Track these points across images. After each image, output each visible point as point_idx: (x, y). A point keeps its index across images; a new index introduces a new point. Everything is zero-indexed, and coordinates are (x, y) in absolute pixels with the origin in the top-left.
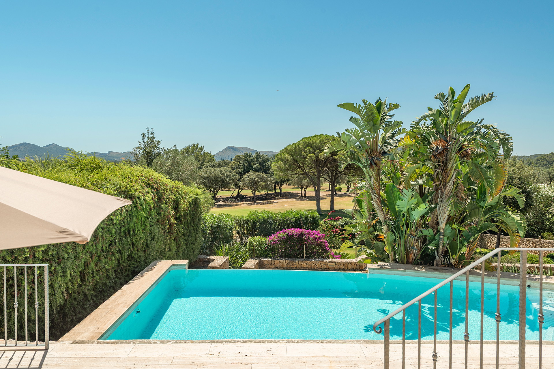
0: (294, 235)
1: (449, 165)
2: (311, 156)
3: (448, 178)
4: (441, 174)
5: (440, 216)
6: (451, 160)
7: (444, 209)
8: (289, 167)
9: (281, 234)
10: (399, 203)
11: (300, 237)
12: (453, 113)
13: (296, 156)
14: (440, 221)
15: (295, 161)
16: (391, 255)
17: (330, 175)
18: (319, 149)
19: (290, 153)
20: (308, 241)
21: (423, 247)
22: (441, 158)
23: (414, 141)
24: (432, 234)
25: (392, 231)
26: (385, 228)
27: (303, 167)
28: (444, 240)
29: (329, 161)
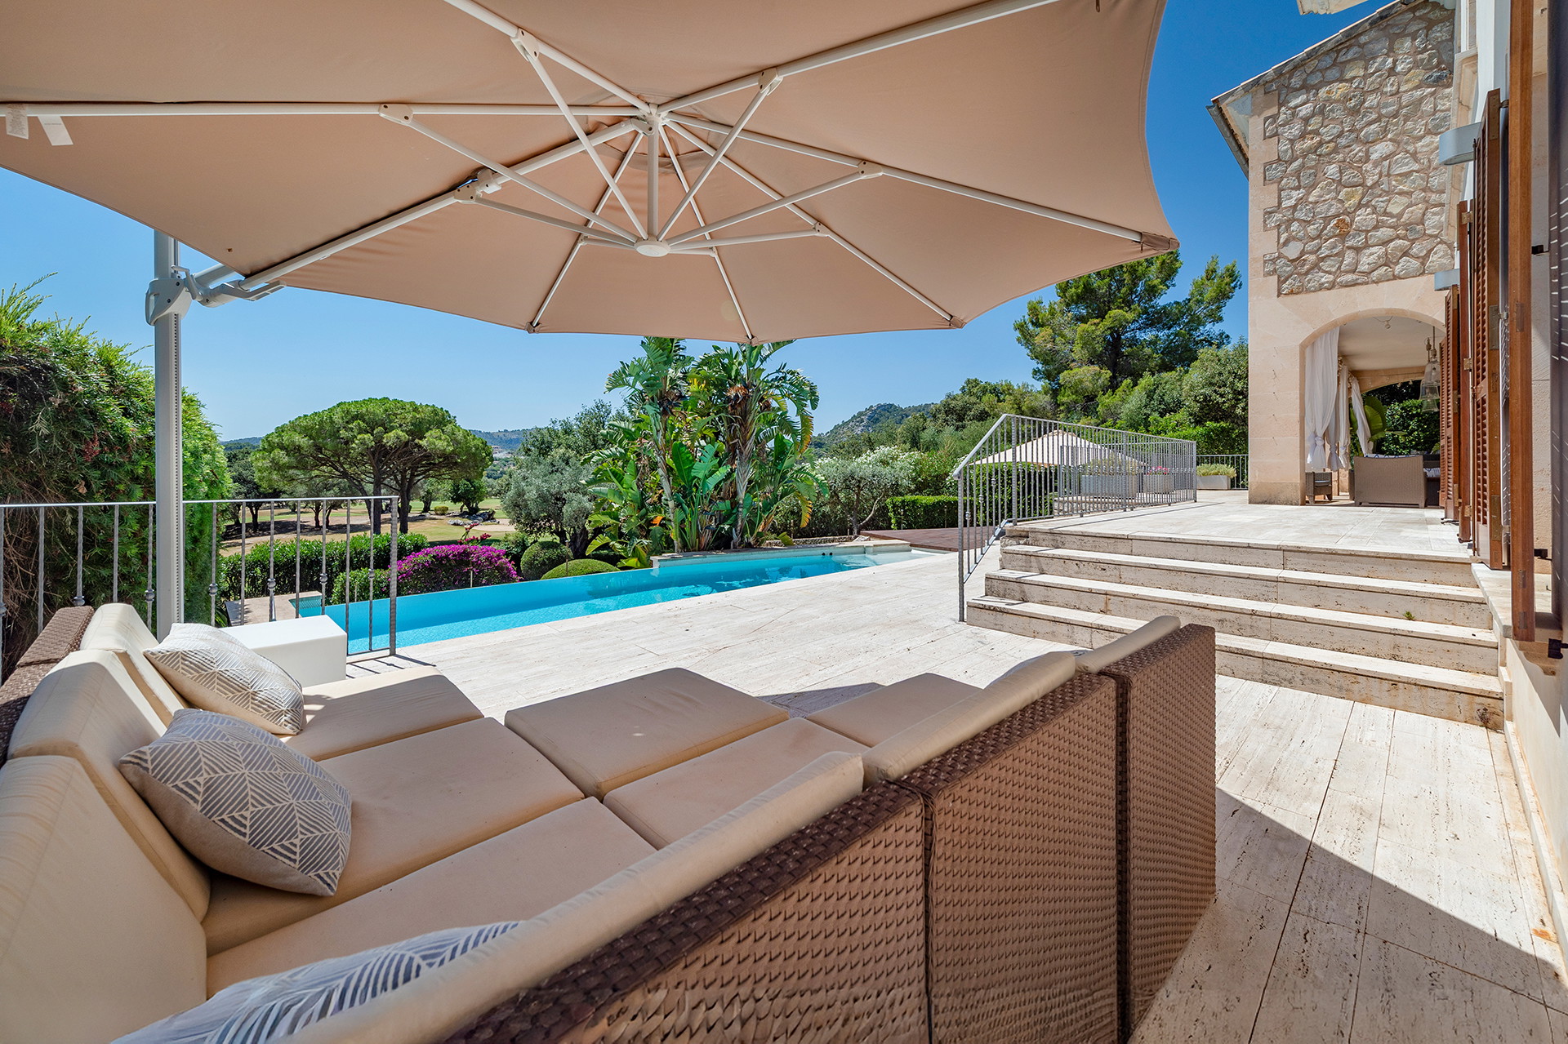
0: (450, 556)
1: (749, 418)
2: (364, 439)
3: (749, 435)
4: (739, 429)
5: (738, 482)
6: (751, 411)
7: (743, 473)
8: (299, 462)
9: (421, 558)
10: (697, 465)
11: (463, 558)
12: (755, 353)
13: (324, 439)
14: (738, 489)
15: (319, 449)
16: (677, 543)
17: (399, 477)
18: (383, 425)
19: (306, 431)
20: (477, 564)
21: (717, 526)
22: (739, 409)
23: (703, 385)
24: (729, 507)
25: (682, 508)
26: (671, 504)
27: (339, 461)
28: (743, 513)
29: (405, 449)
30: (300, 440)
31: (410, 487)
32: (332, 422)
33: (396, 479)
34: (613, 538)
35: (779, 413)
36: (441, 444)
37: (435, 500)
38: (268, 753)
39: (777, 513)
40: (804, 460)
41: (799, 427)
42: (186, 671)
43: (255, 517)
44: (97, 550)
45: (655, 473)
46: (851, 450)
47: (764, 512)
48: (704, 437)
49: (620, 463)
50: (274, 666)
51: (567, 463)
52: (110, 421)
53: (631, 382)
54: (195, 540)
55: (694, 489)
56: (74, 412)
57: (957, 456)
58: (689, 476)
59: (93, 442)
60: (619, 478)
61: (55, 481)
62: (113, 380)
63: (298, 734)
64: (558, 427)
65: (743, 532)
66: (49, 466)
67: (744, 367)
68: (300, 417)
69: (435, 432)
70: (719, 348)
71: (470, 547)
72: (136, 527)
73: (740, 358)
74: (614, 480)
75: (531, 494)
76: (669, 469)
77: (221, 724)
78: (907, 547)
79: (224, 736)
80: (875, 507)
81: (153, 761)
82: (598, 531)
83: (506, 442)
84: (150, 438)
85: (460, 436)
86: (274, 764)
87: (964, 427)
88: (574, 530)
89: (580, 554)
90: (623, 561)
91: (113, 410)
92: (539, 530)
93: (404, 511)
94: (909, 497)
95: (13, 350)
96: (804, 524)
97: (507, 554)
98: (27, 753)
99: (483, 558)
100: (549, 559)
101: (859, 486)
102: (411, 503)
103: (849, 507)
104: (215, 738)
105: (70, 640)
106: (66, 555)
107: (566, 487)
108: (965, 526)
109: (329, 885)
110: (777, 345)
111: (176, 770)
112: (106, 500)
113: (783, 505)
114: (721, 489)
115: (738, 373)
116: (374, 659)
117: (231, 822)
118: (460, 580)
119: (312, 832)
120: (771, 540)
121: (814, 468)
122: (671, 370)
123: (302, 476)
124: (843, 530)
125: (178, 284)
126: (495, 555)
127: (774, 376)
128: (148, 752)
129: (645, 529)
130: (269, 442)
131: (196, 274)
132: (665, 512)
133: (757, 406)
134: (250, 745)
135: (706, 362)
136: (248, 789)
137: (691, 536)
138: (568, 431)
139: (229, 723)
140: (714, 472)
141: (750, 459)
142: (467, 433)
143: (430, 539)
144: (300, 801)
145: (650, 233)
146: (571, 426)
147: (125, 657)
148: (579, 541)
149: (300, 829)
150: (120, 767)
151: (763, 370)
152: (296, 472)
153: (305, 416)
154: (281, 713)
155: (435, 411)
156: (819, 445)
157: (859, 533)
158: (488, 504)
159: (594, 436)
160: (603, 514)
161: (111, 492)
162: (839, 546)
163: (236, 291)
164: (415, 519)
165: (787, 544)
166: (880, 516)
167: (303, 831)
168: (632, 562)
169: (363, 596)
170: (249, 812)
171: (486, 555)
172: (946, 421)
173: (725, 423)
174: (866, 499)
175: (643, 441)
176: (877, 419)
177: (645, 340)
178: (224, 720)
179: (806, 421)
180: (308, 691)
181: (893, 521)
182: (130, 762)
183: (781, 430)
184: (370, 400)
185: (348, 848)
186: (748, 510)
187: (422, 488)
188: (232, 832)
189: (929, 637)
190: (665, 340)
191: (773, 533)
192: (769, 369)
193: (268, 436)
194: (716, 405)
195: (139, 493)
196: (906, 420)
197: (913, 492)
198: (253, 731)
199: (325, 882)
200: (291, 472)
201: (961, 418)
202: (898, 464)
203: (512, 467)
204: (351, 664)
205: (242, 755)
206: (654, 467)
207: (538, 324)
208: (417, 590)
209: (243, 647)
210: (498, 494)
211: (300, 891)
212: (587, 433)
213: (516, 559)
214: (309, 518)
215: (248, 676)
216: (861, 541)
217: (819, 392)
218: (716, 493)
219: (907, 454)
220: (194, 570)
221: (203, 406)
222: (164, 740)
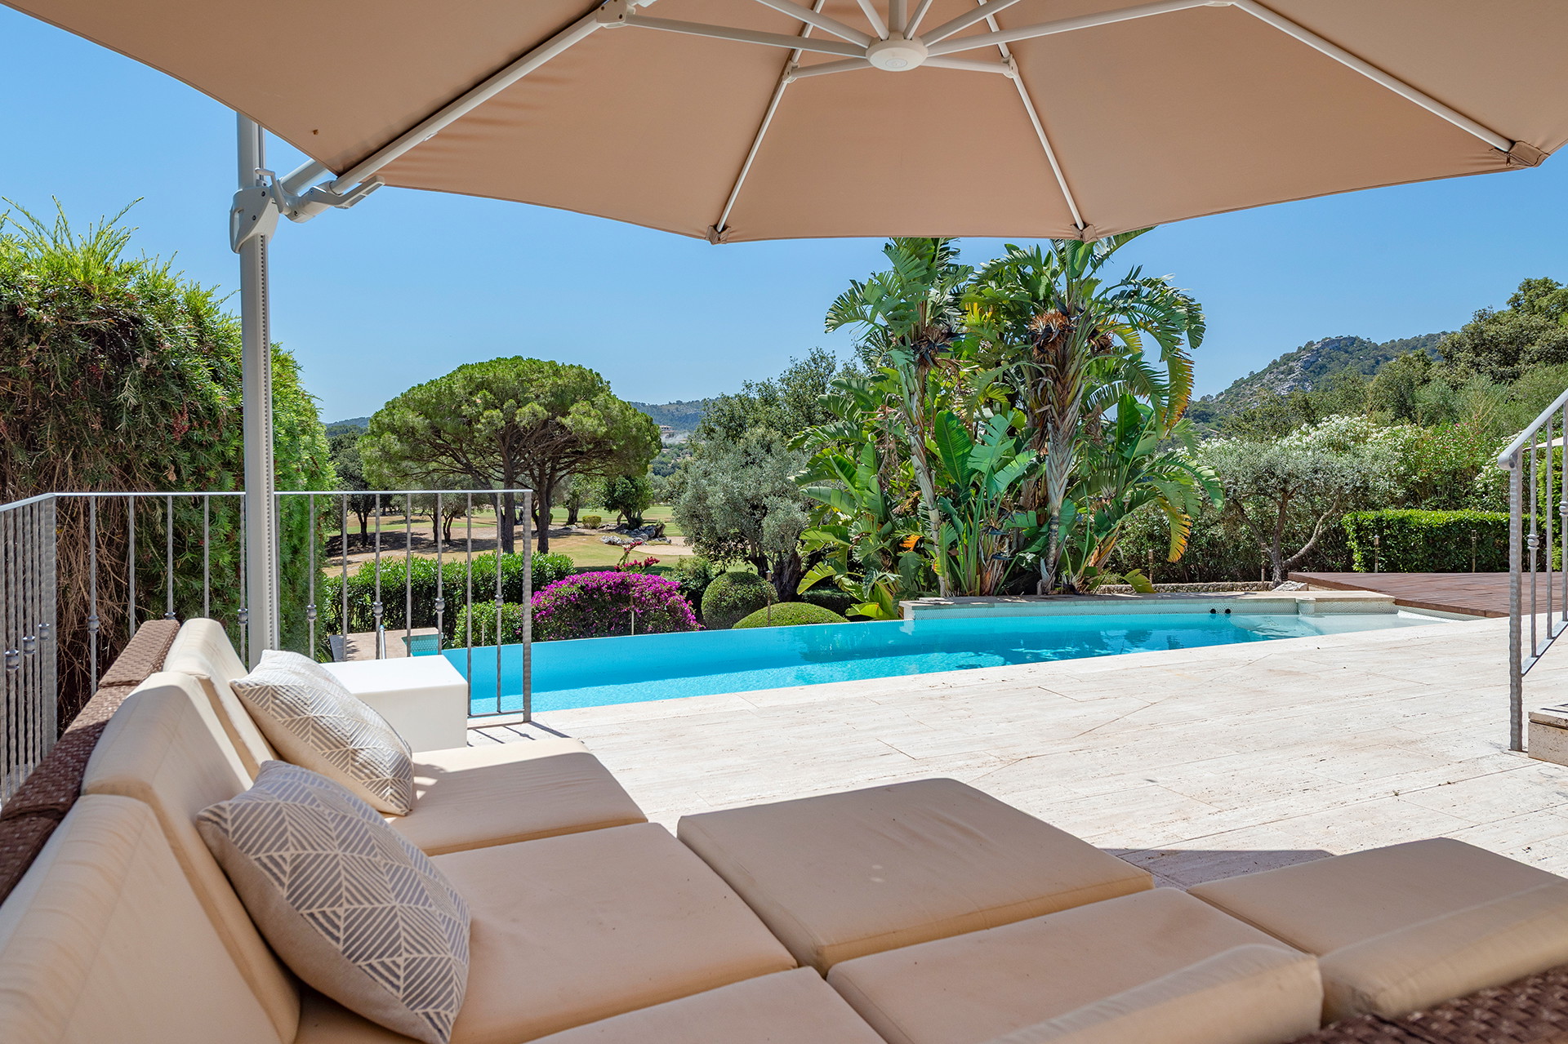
0: (604, 588)
1: (1070, 368)
2: (492, 416)
3: (1070, 397)
4: (1053, 387)
5: (1051, 480)
6: (1074, 356)
7: (1060, 465)
8: (413, 450)
9: (565, 589)
10: (977, 450)
11: (621, 591)
12: (1081, 252)
13: (442, 417)
14: (1051, 491)
15: (437, 432)
16: (944, 580)
17: (536, 473)
18: (515, 396)
19: (422, 408)
20: (639, 601)
21: (1013, 555)
22: (1052, 352)
23: (988, 315)
24: (1034, 522)
25: (951, 522)
26: (934, 515)
27: (461, 449)
28: (1060, 533)
29: (544, 428)
30: (415, 420)
31: (550, 487)
32: (452, 393)
33: (532, 474)
34: (838, 568)
35: (1127, 357)
36: (590, 423)
37: (584, 506)
38: (366, 832)
39: (1122, 536)
40: (1174, 443)
41: (1165, 380)
42: (277, 712)
43: (364, 525)
44: (188, 556)
45: (906, 463)
46: (1268, 424)
47: (1098, 532)
48: (990, 403)
49: (850, 450)
50: (378, 718)
51: (768, 451)
52: (198, 388)
53: (868, 313)
54: (295, 551)
55: (973, 491)
56: (162, 376)
57: (1500, 433)
58: (963, 470)
59: (182, 415)
60: (848, 470)
61: (145, 466)
62: (202, 334)
63: (406, 815)
64: (754, 395)
65: (1059, 567)
66: (137, 447)
67: (1062, 278)
68: (414, 388)
69: (581, 406)
70: (1016, 249)
71: (630, 576)
72: (229, 528)
73: (1055, 264)
74: (841, 474)
75: (717, 498)
76: (931, 458)
77: (312, 783)
78: (1389, 605)
79: (314, 800)
80: (1319, 529)
81: (234, 821)
82: (815, 558)
83: (680, 419)
84: (240, 410)
85: (615, 410)
86: (373, 848)
87: (1516, 376)
88: (780, 556)
89: (789, 594)
90: (856, 607)
91: (200, 371)
92: (728, 553)
93: (543, 520)
94: (1391, 513)
95: (101, 299)
96: (1175, 556)
97: (682, 589)
98: (100, 790)
99: (648, 593)
100: (742, 599)
101: (1284, 490)
102: (552, 511)
103: (1265, 529)
104: (303, 801)
105: (153, 658)
106: (157, 560)
107: (766, 488)
108: (1526, 568)
109: (440, 1031)
110: (1123, 238)
111: (259, 837)
112: (196, 490)
113: (1133, 523)
114: (1020, 491)
115: (1050, 289)
116: (504, 725)
117: (322, 920)
118: (617, 625)
119: (419, 952)
120: (1109, 581)
121: (1194, 456)
122: (933, 291)
123: (419, 470)
124: (1252, 572)
125: (264, 194)
126: (665, 588)
127: (1117, 291)
128: (229, 809)
129: (892, 556)
130: (378, 422)
131: (283, 179)
132: (924, 528)
133: (1085, 347)
134: (344, 817)
135: (994, 273)
136: (342, 878)
137: (968, 570)
138: (769, 400)
139: (321, 784)
140: (1007, 462)
141: (1072, 439)
142: (626, 406)
143: (578, 563)
144: (404, 904)
145: (893, 29)
146: (775, 392)
147: (208, 685)
148: (787, 573)
149: (404, 944)
150: (198, 823)
151: (1097, 282)
152: (410, 463)
153: (420, 386)
154: (385, 784)
155: (582, 375)
156: (1203, 415)
157: (1284, 577)
158: (656, 513)
159: (809, 407)
160: (824, 530)
161: (201, 479)
162: (1246, 598)
163: (329, 197)
164: (558, 534)
165: (1141, 591)
166: (1329, 546)
167: (408, 947)
168: (870, 609)
169: (491, 640)
170: (343, 909)
171: (653, 589)
172: (1474, 365)
173: (1027, 377)
174: (1298, 516)
175: (888, 410)
176: (1323, 367)
177: (892, 243)
178: (315, 779)
179: (1180, 371)
180: (419, 758)
181: (1357, 557)
182: (209, 820)
183: (1131, 386)
184: (499, 361)
185: (464, 982)
186: (1069, 527)
187: (565, 488)
188: (323, 933)
189: (1441, 774)
190: (924, 240)
191: (1113, 571)
192: (1109, 278)
193: (377, 415)
194: (1010, 347)
195: (230, 482)
196: (1384, 366)
197: (1398, 503)
198: (349, 799)
199: (435, 1026)
200: (405, 463)
201: (1510, 359)
202: (1368, 451)
203: (688, 458)
204: (474, 729)
205: (336, 828)
206: (905, 454)
207: (724, 229)
208: (559, 634)
209: (342, 688)
210: (669, 498)
211: (405, 1032)
212: (798, 402)
213: (695, 597)
214: (425, 529)
215: (347, 727)
216: (1288, 591)
217: (1204, 316)
218: (1010, 498)
219: (1386, 431)
220: (294, 591)
221: (299, 368)
222: (248, 796)
